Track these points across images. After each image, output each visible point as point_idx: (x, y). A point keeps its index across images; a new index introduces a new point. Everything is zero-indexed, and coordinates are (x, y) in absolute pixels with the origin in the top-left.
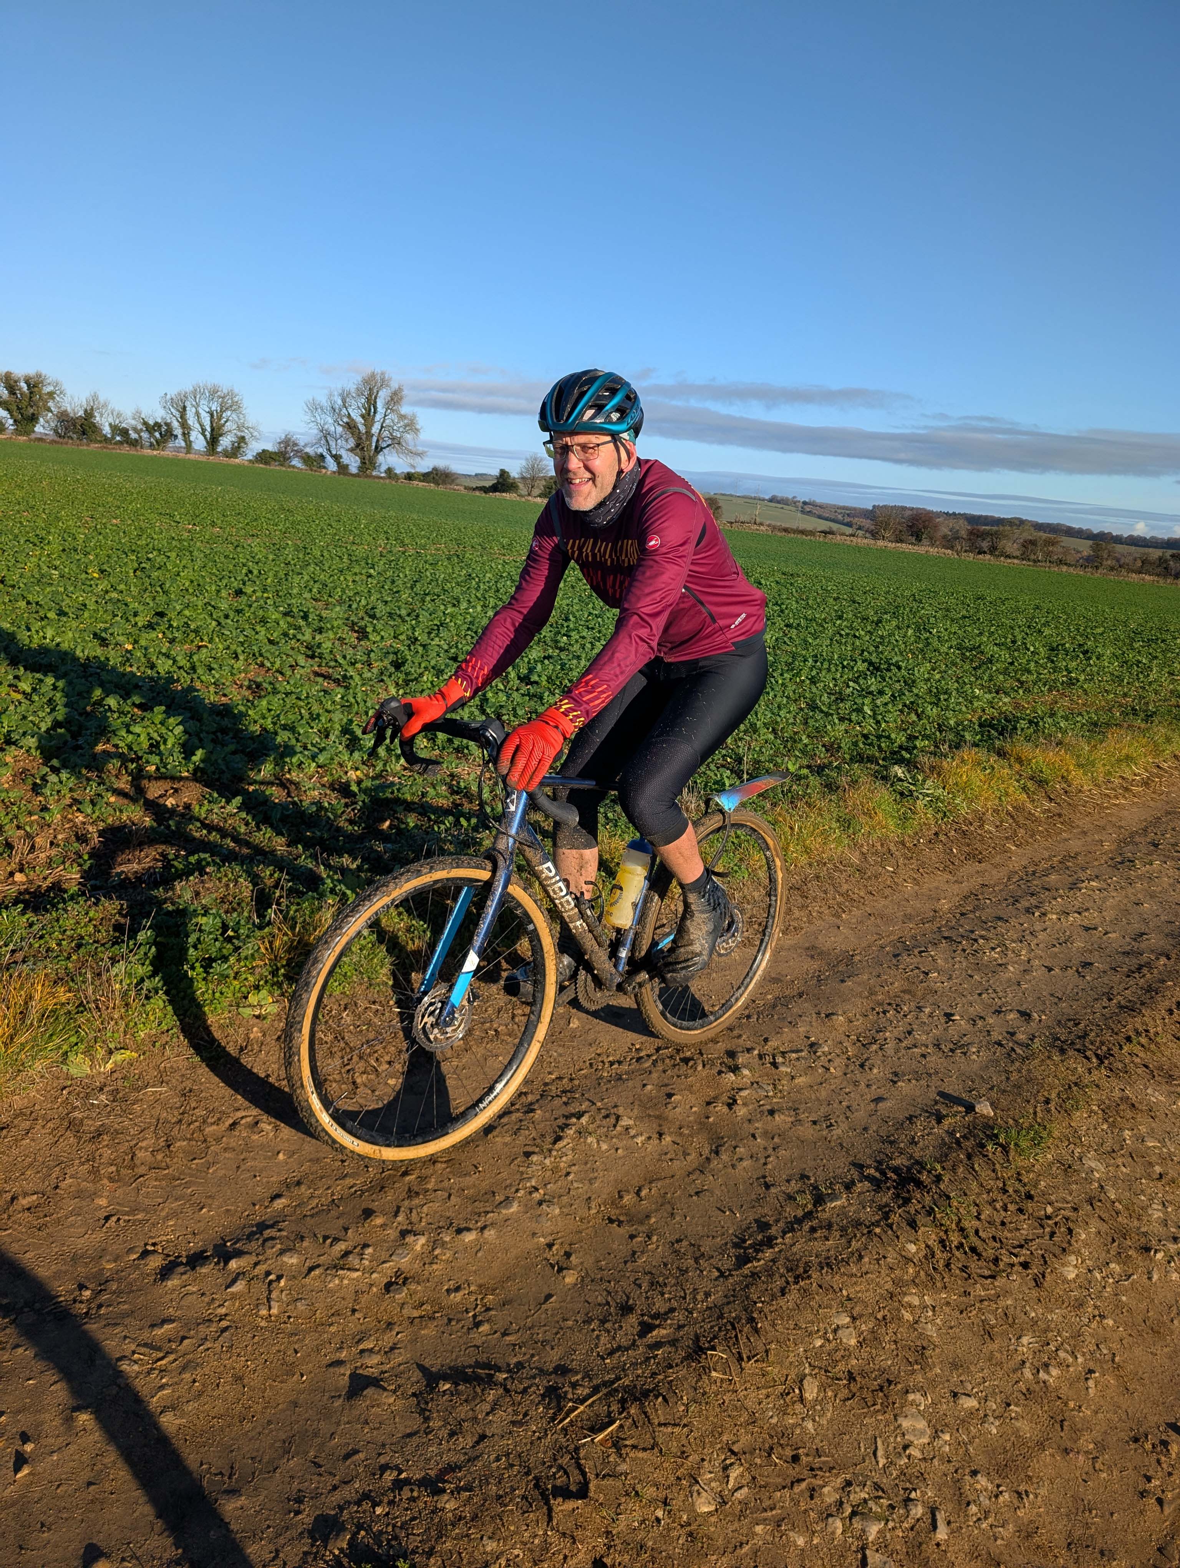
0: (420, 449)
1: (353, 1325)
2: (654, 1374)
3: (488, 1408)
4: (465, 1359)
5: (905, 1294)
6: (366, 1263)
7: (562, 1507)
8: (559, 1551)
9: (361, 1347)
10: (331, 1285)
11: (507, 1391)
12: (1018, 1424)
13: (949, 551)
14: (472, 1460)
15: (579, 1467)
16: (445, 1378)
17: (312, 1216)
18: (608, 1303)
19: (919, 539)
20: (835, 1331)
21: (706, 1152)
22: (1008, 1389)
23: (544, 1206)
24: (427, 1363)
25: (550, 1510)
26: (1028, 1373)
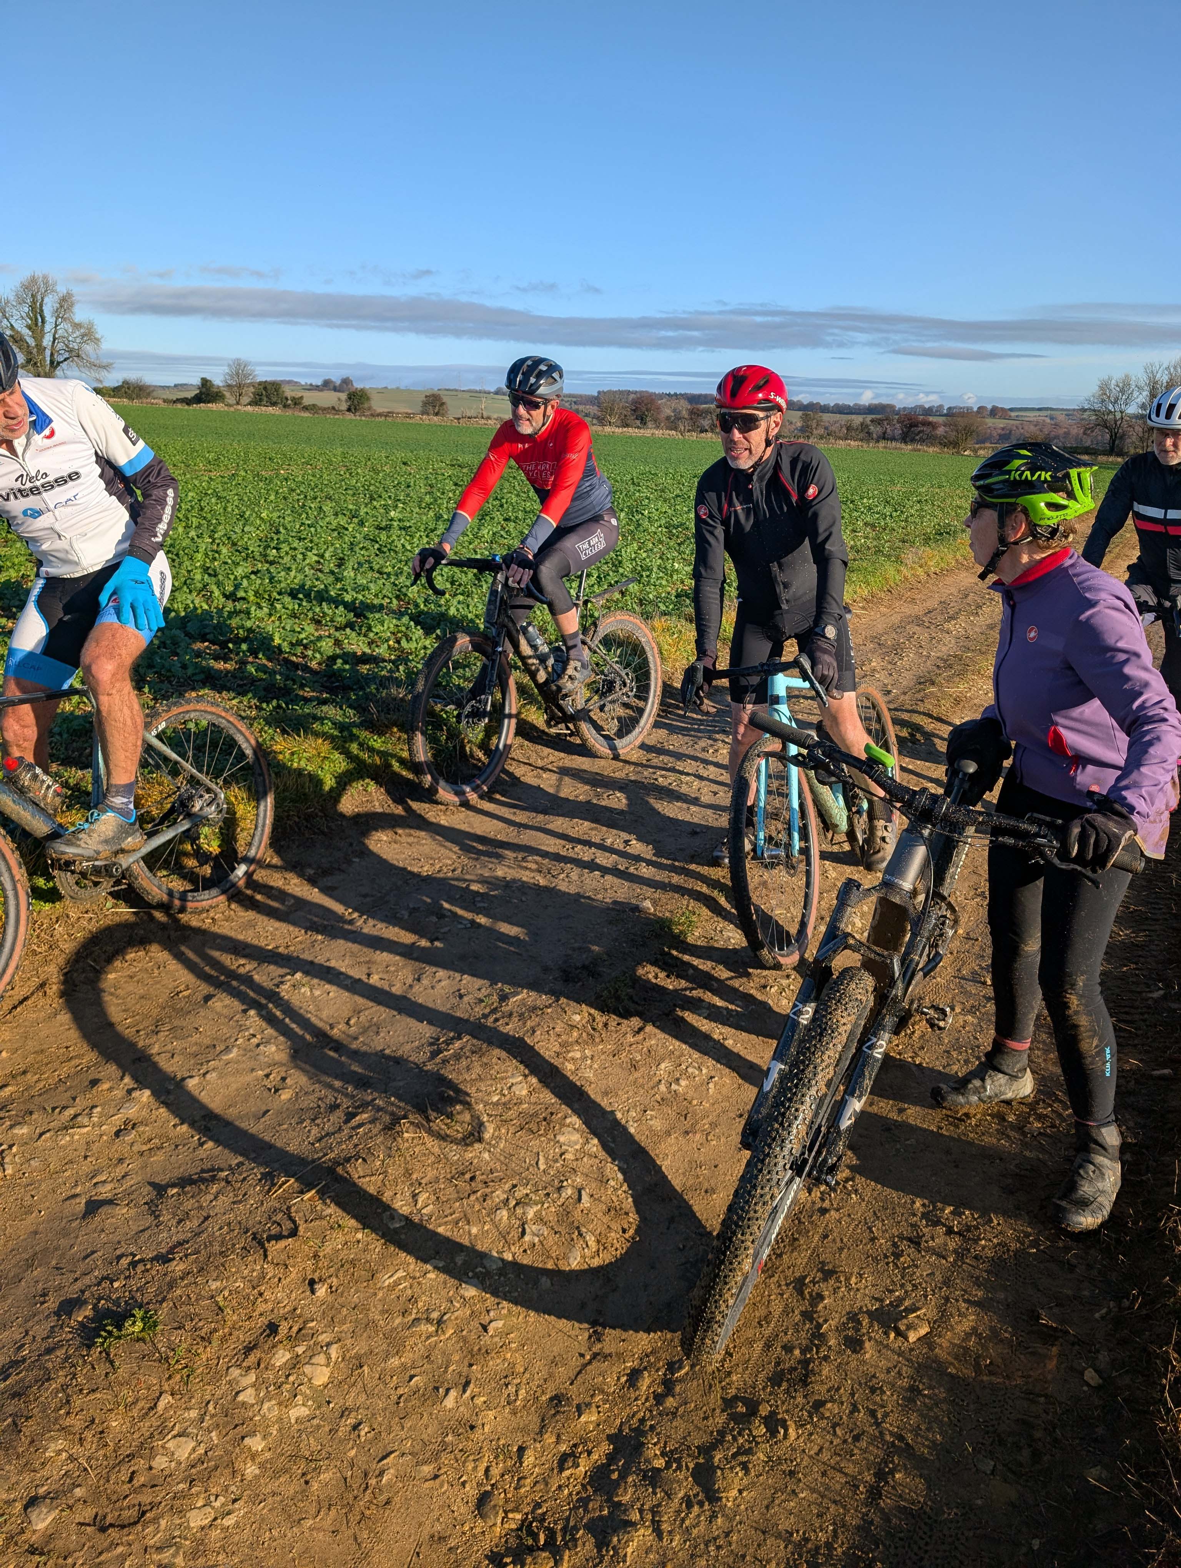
0: (105, 361)
1: (85, 1167)
2: (356, 1146)
3: (212, 1197)
4: (192, 1170)
5: (569, 1052)
6: (96, 1119)
7: (274, 1248)
8: (274, 1277)
9: (95, 1181)
10: (63, 1142)
11: (228, 1182)
12: (651, 1123)
13: (674, 432)
14: (198, 1234)
15: (291, 1219)
16: (174, 1185)
17: (40, 1095)
18: (319, 1106)
19: (644, 422)
20: (510, 1088)
21: (409, 981)
22: (647, 1102)
23: (261, 1047)
24: (157, 1180)
25: (265, 1251)
26: (663, 1088)
